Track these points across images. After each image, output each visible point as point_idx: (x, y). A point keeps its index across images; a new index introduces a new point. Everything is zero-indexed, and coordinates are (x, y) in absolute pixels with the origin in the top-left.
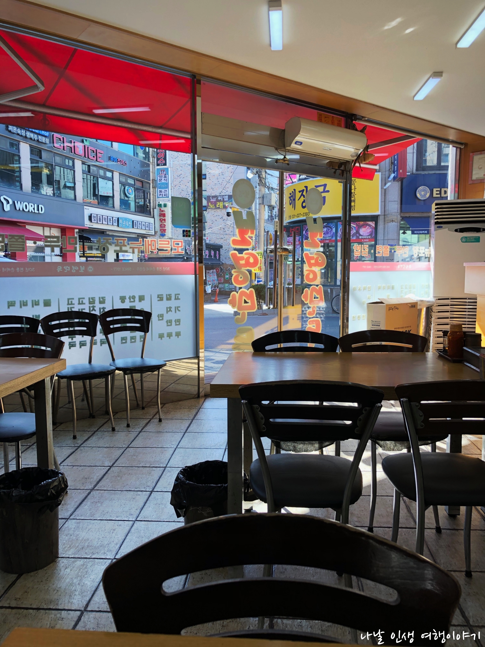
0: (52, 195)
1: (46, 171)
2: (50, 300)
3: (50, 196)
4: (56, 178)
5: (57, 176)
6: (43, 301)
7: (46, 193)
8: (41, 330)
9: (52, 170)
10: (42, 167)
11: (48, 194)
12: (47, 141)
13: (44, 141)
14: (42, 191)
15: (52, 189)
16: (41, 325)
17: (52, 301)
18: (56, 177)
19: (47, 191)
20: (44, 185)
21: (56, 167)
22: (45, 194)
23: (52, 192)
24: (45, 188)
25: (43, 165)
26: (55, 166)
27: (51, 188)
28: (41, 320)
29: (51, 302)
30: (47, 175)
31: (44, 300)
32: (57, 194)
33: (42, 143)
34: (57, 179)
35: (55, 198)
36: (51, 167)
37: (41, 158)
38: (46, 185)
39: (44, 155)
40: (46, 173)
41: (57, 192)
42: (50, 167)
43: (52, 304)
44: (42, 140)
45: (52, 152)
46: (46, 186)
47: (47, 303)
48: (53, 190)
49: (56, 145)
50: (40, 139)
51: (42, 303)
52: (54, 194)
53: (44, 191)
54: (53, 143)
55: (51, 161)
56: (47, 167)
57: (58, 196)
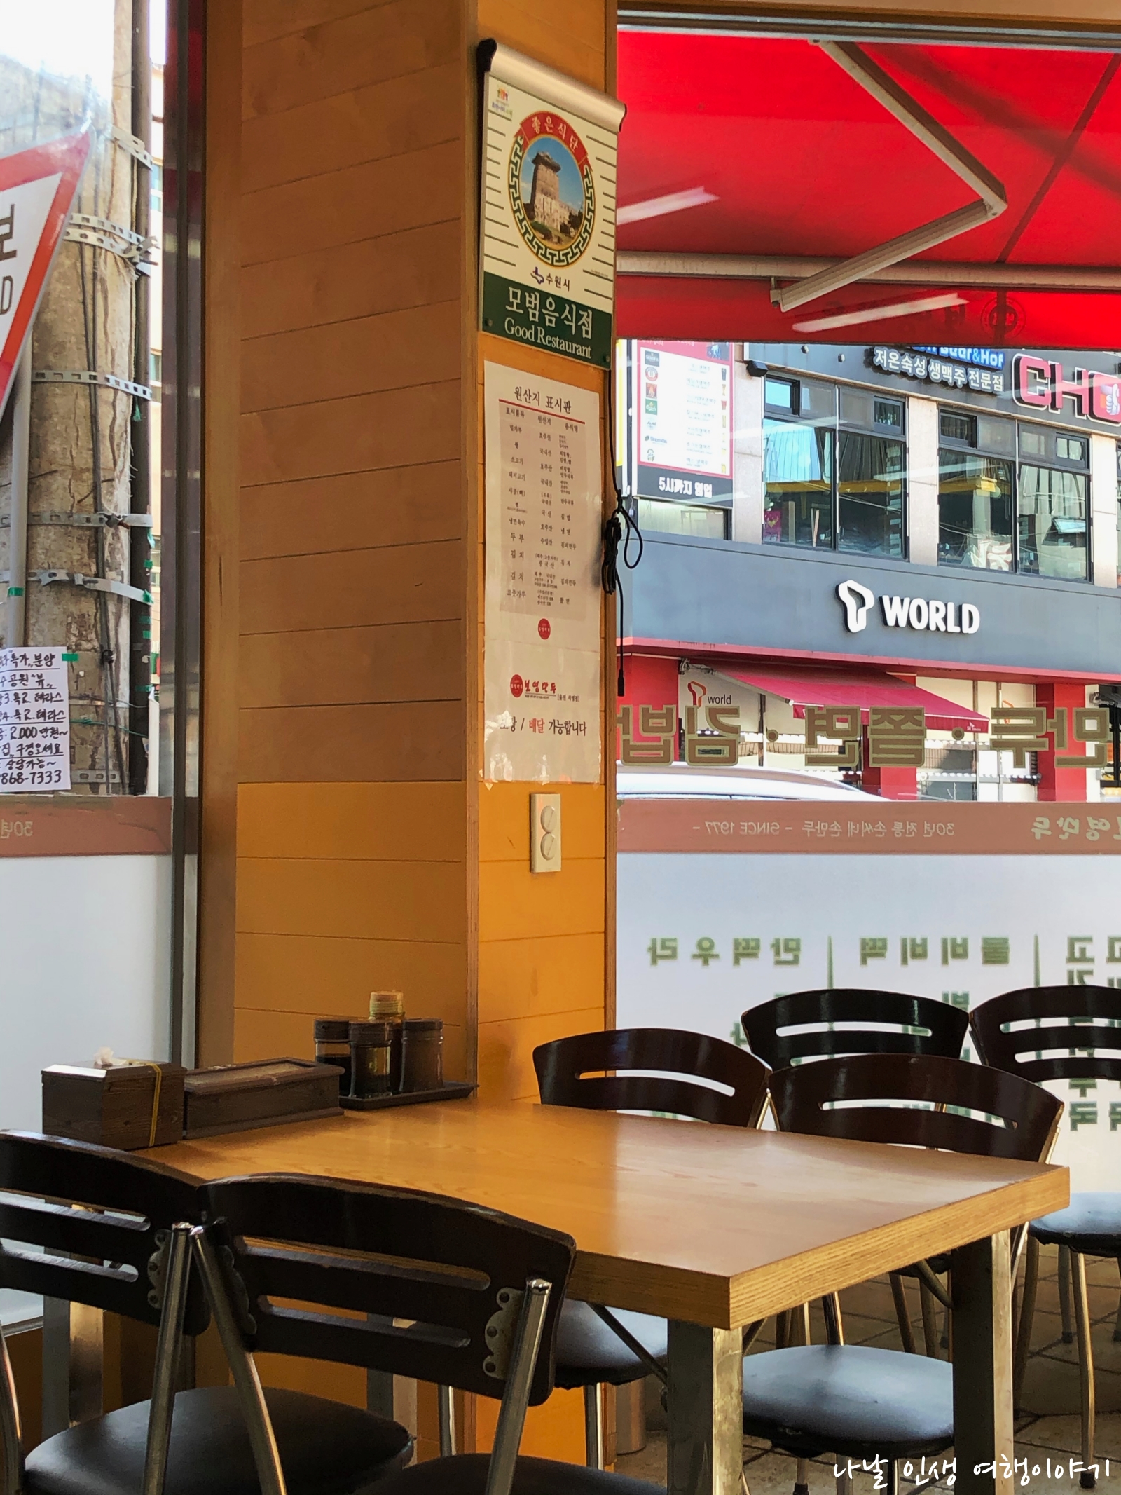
0: (1006, 568)
1: (987, 488)
2: (1005, 941)
3: (1000, 571)
4: (1021, 506)
5: (1026, 501)
6: (980, 944)
7: (988, 562)
8: (970, 1051)
9: (1010, 483)
10: (976, 476)
11: (993, 566)
12: (998, 383)
13: (986, 387)
14: (973, 556)
15: (1008, 546)
16: (971, 1033)
17: (1011, 944)
18: (1024, 505)
19: (991, 557)
20: (979, 536)
21: (1026, 469)
22: (983, 565)
23: (1009, 557)
24: (983, 546)
25: (982, 465)
26: (1021, 464)
27: (1003, 542)
28: (973, 1012)
29: (1008, 948)
30: (992, 499)
31: (986, 941)
32: (1026, 564)
33: (980, 392)
34: (1027, 512)
35: (1019, 578)
36: (1006, 471)
37: (973, 443)
38: (989, 533)
39: (985, 431)
40: (988, 495)
41: (1024, 555)
42: (1001, 473)
43: (1012, 955)
44: (980, 384)
45: (1013, 418)
46: (988, 538)
47: (995, 953)
48: (1014, 550)
49: (1026, 393)
50: (975, 382)
51: (975, 951)
52: (1014, 564)
53: (978, 555)
54: (1018, 386)
55: (1009, 449)
56: (991, 473)
57: (1027, 570)
